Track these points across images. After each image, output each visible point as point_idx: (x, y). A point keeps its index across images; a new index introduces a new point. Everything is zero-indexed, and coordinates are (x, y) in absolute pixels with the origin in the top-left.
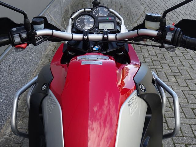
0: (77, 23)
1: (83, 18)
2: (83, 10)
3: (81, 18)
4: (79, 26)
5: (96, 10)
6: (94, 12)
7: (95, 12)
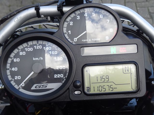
0: (11, 67)
1: (31, 49)
2: (32, 11)
3: (23, 50)
4: (16, 78)
5: (74, 19)
6: (66, 24)
7: (69, 27)
